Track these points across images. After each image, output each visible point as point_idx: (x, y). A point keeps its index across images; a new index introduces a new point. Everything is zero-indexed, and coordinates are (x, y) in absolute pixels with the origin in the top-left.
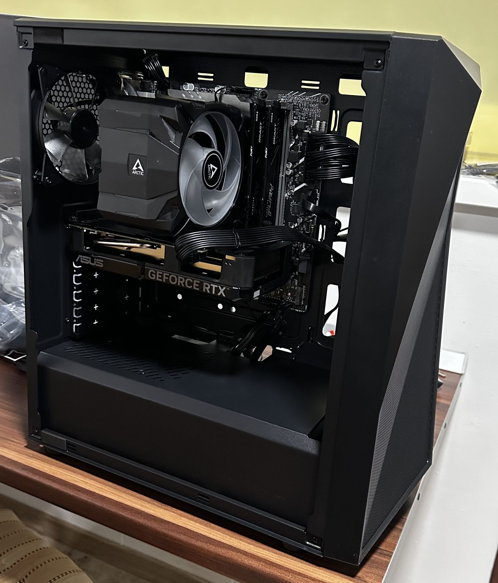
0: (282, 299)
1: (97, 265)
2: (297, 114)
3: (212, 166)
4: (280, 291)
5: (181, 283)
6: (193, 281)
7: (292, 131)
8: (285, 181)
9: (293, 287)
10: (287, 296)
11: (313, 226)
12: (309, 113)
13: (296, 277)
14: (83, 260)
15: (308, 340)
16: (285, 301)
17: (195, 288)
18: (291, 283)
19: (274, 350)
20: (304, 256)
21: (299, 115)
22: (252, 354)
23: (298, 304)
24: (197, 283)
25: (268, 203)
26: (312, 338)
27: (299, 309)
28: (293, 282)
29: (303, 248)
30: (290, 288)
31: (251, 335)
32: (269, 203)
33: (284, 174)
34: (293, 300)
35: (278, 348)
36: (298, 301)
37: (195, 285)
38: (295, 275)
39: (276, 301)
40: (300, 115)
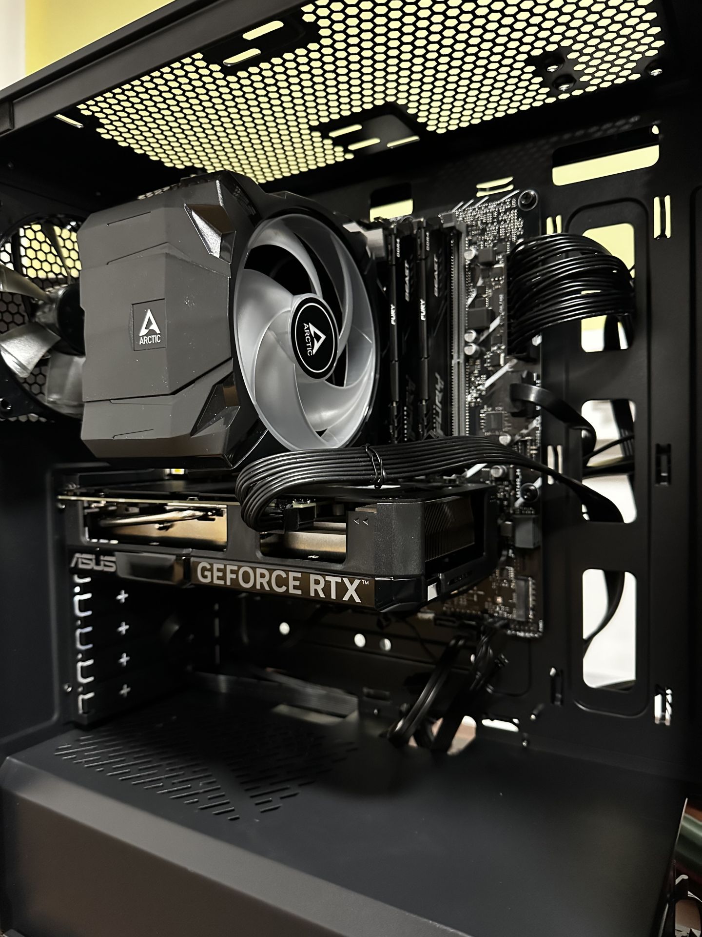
0: (485, 611)
1: (107, 569)
2: (475, 239)
3: (313, 329)
4: (479, 596)
5: (261, 584)
6: (288, 575)
7: (468, 274)
8: (465, 372)
9: (505, 583)
10: (495, 604)
11: (534, 447)
12: (499, 232)
13: (509, 561)
14: (83, 563)
15: (553, 699)
16: (492, 616)
17: (292, 591)
18: (501, 574)
19: (480, 728)
20: (521, 513)
21: (480, 242)
22: (432, 739)
23: (522, 619)
24: (295, 579)
25: (434, 412)
26: (562, 693)
27: (525, 631)
28: (505, 572)
29: (518, 498)
30: (500, 588)
31: (428, 696)
32: (437, 412)
33: (462, 357)
34: (508, 613)
35: (486, 723)
36: (522, 612)
37: (292, 583)
38: (508, 557)
39: (471, 617)
40: (481, 240)
